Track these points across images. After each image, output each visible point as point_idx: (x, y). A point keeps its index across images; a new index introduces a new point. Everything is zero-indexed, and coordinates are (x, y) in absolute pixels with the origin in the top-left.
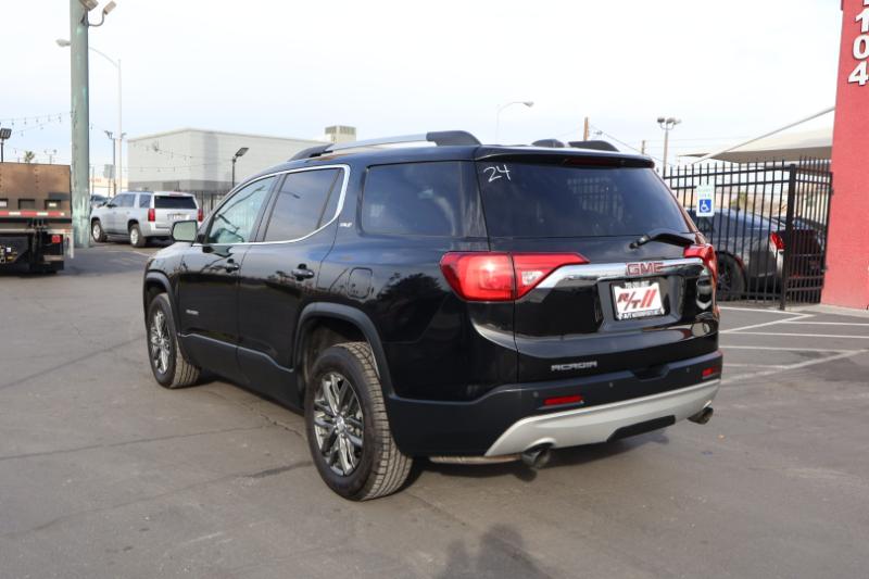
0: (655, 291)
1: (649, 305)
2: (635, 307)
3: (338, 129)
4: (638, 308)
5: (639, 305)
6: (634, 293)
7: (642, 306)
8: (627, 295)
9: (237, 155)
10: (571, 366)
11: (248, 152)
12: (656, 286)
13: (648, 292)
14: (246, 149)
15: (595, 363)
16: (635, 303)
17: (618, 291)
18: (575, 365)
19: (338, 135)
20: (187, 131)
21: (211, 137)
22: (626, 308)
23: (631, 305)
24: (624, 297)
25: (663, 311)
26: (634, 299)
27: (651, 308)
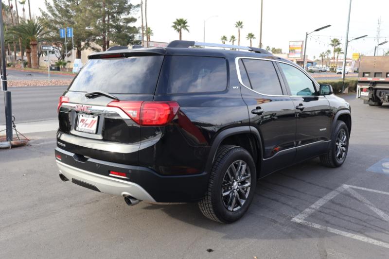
0: (95, 121)
1: (91, 127)
2: (85, 126)
4: (86, 128)
5: (87, 126)
6: (87, 120)
8: (84, 120)
15: (65, 146)
16: (86, 124)
22: (82, 126)
23: (84, 125)
24: (83, 120)
25: (95, 132)
26: (86, 123)
27: (91, 129)
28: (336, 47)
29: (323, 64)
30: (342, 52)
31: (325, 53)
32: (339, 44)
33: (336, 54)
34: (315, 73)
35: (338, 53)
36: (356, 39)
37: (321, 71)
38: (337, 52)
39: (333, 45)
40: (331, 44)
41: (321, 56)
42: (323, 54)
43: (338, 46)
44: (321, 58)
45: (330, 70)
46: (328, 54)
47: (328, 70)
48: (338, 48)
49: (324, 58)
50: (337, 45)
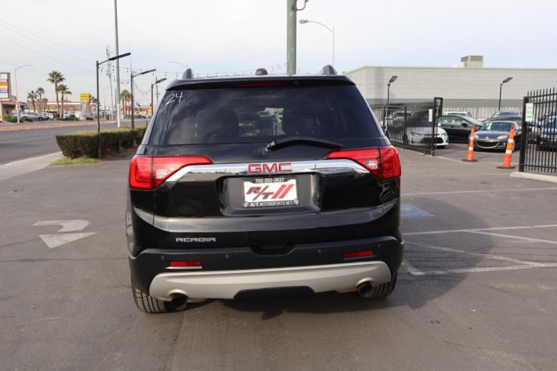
0: (291, 186)
3: (469, 59)
4: (270, 199)
6: (266, 187)
7: (274, 197)
8: (259, 188)
9: (391, 81)
10: (192, 239)
11: (398, 78)
12: (293, 182)
13: (283, 186)
14: (396, 77)
15: (214, 239)
17: (248, 185)
18: (196, 239)
19: (469, 62)
20: (365, 68)
21: (379, 70)
22: (255, 199)
27: (285, 199)
28: (58, 85)
29: (35, 109)
30: (67, 90)
31: (35, 92)
32: (61, 80)
33: (60, 94)
34: (34, 122)
35: (63, 93)
36: (143, 73)
37: (40, 119)
38: (61, 92)
39: (53, 81)
40: (49, 79)
41: (30, 96)
42: (33, 94)
43: (61, 83)
44: (30, 99)
45: (55, 117)
46: (40, 94)
47: (51, 116)
48: (62, 86)
49: (35, 100)
50: (58, 81)
